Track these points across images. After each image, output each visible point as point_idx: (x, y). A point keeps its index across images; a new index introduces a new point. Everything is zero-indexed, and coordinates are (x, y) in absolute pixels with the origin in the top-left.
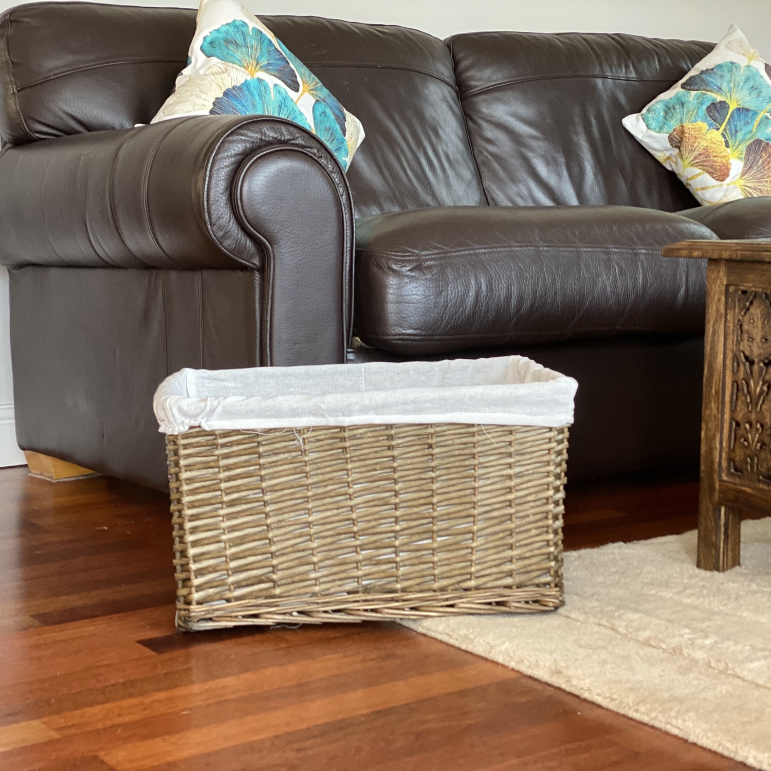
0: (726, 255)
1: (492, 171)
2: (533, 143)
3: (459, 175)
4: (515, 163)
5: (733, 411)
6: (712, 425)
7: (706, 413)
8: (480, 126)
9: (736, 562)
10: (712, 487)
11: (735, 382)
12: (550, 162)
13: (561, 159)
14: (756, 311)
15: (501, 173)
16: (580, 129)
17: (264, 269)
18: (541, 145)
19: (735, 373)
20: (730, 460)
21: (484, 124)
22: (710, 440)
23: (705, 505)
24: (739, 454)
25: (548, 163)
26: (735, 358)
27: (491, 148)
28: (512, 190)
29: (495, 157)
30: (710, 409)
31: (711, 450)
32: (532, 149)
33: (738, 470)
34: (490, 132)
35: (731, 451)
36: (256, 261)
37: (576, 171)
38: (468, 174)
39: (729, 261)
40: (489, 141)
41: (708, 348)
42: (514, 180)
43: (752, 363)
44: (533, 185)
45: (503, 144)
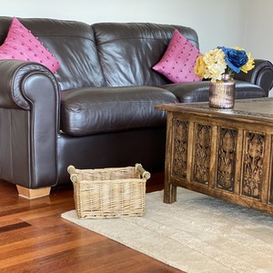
0: (172, 110)
1: (107, 69)
5: (174, 156)
6: (168, 160)
10: (168, 179)
14: (181, 127)
17: (31, 110)
18: (122, 61)
19: (175, 145)
20: (173, 171)
21: (104, 54)
22: (168, 165)
25: (124, 67)
26: (175, 140)
29: (108, 64)
32: (119, 62)
33: (175, 173)
34: (106, 56)
35: (174, 168)
36: (29, 108)
37: (134, 69)
38: (98, 70)
40: (106, 59)
42: (113, 72)
43: (180, 142)
44: (120, 74)
45: (110, 60)
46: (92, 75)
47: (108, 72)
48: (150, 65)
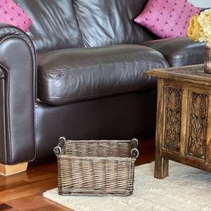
0: (163, 77)
1: (83, 23)
2: (97, 12)
3: (71, 26)
4: (91, 20)
5: (166, 127)
6: (159, 131)
7: (157, 127)
8: (78, 6)
9: (167, 175)
10: (159, 152)
11: (166, 117)
12: (104, 19)
13: (108, 18)
14: (173, 94)
15: (86, 24)
16: (114, 6)
17: (6, 78)
18: (100, 13)
19: (166, 114)
20: (165, 143)
21: (79, 5)
22: (159, 136)
23: (157, 157)
24: (168, 141)
25: (103, 20)
26: (167, 109)
27: (82, 14)
28: (90, 30)
29: (84, 18)
30: (159, 126)
31: (159, 139)
32: (97, 15)
33: (167, 146)
34: (82, 9)
35: (165, 140)
36: (3, 76)
37: (113, 22)
38: (74, 25)
39: (164, 79)
40: (81, 12)
41: (158, 106)
42: (90, 26)
43: (172, 111)
44: (97, 27)
45: (87, 13)
46: (67, 31)
47: (85, 26)
48: (131, 17)
